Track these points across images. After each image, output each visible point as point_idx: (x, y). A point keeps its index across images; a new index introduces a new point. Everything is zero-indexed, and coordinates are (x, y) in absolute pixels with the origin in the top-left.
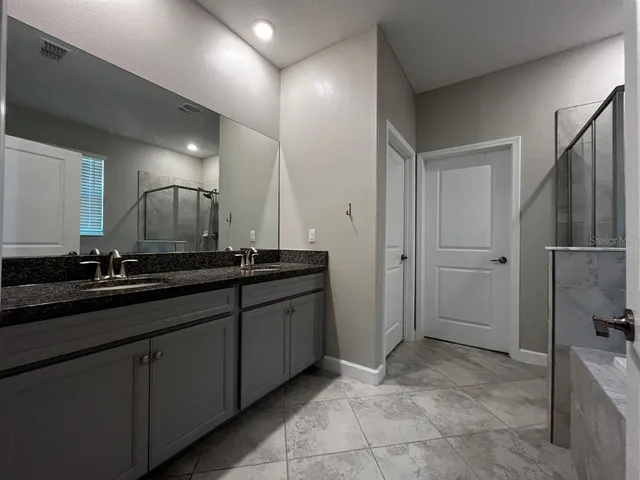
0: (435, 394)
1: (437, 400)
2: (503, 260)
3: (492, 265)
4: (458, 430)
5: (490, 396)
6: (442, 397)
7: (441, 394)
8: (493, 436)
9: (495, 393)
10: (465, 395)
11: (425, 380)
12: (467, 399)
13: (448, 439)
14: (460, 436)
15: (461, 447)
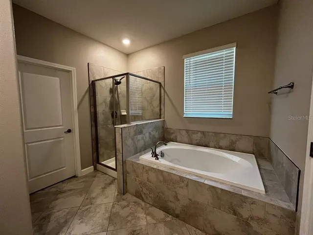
0: (76, 221)
1: (82, 222)
2: (69, 131)
3: (65, 135)
4: (106, 222)
5: (94, 198)
6: (82, 218)
7: (79, 218)
8: (114, 210)
9: (93, 195)
10: (87, 207)
11: (62, 221)
12: (90, 208)
13: (109, 230)
14: (109, 223)
15: (115, 226)
